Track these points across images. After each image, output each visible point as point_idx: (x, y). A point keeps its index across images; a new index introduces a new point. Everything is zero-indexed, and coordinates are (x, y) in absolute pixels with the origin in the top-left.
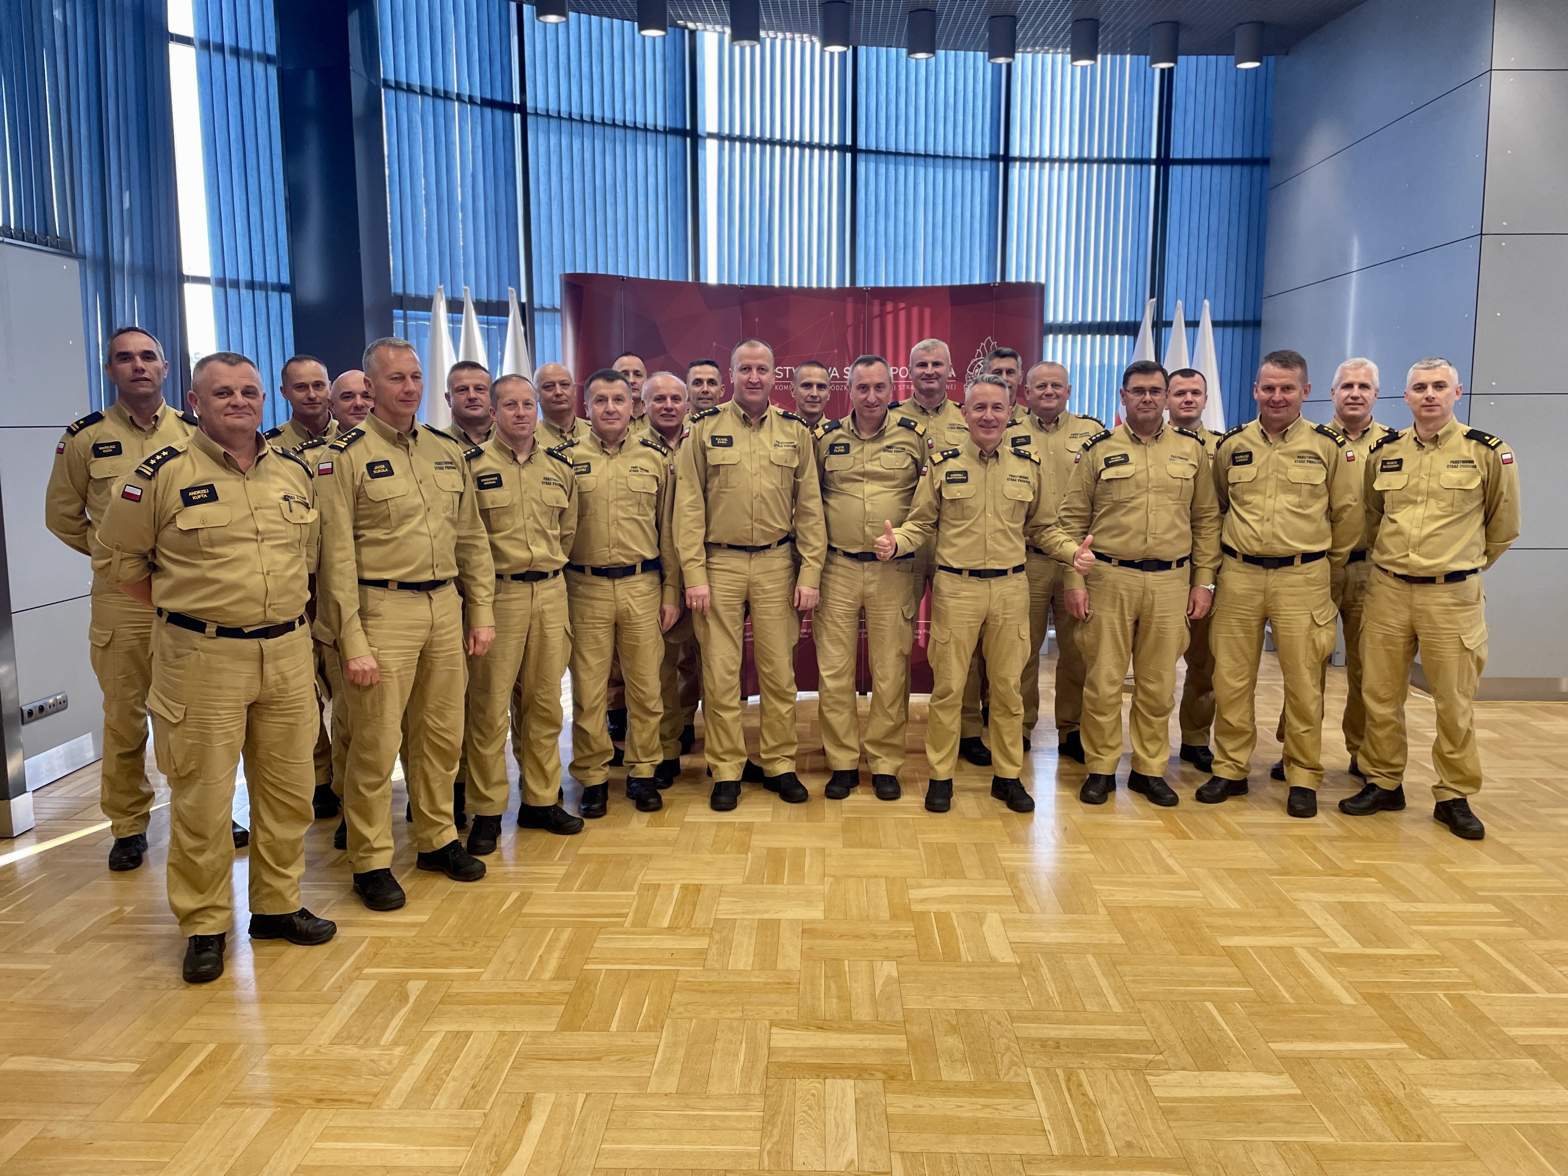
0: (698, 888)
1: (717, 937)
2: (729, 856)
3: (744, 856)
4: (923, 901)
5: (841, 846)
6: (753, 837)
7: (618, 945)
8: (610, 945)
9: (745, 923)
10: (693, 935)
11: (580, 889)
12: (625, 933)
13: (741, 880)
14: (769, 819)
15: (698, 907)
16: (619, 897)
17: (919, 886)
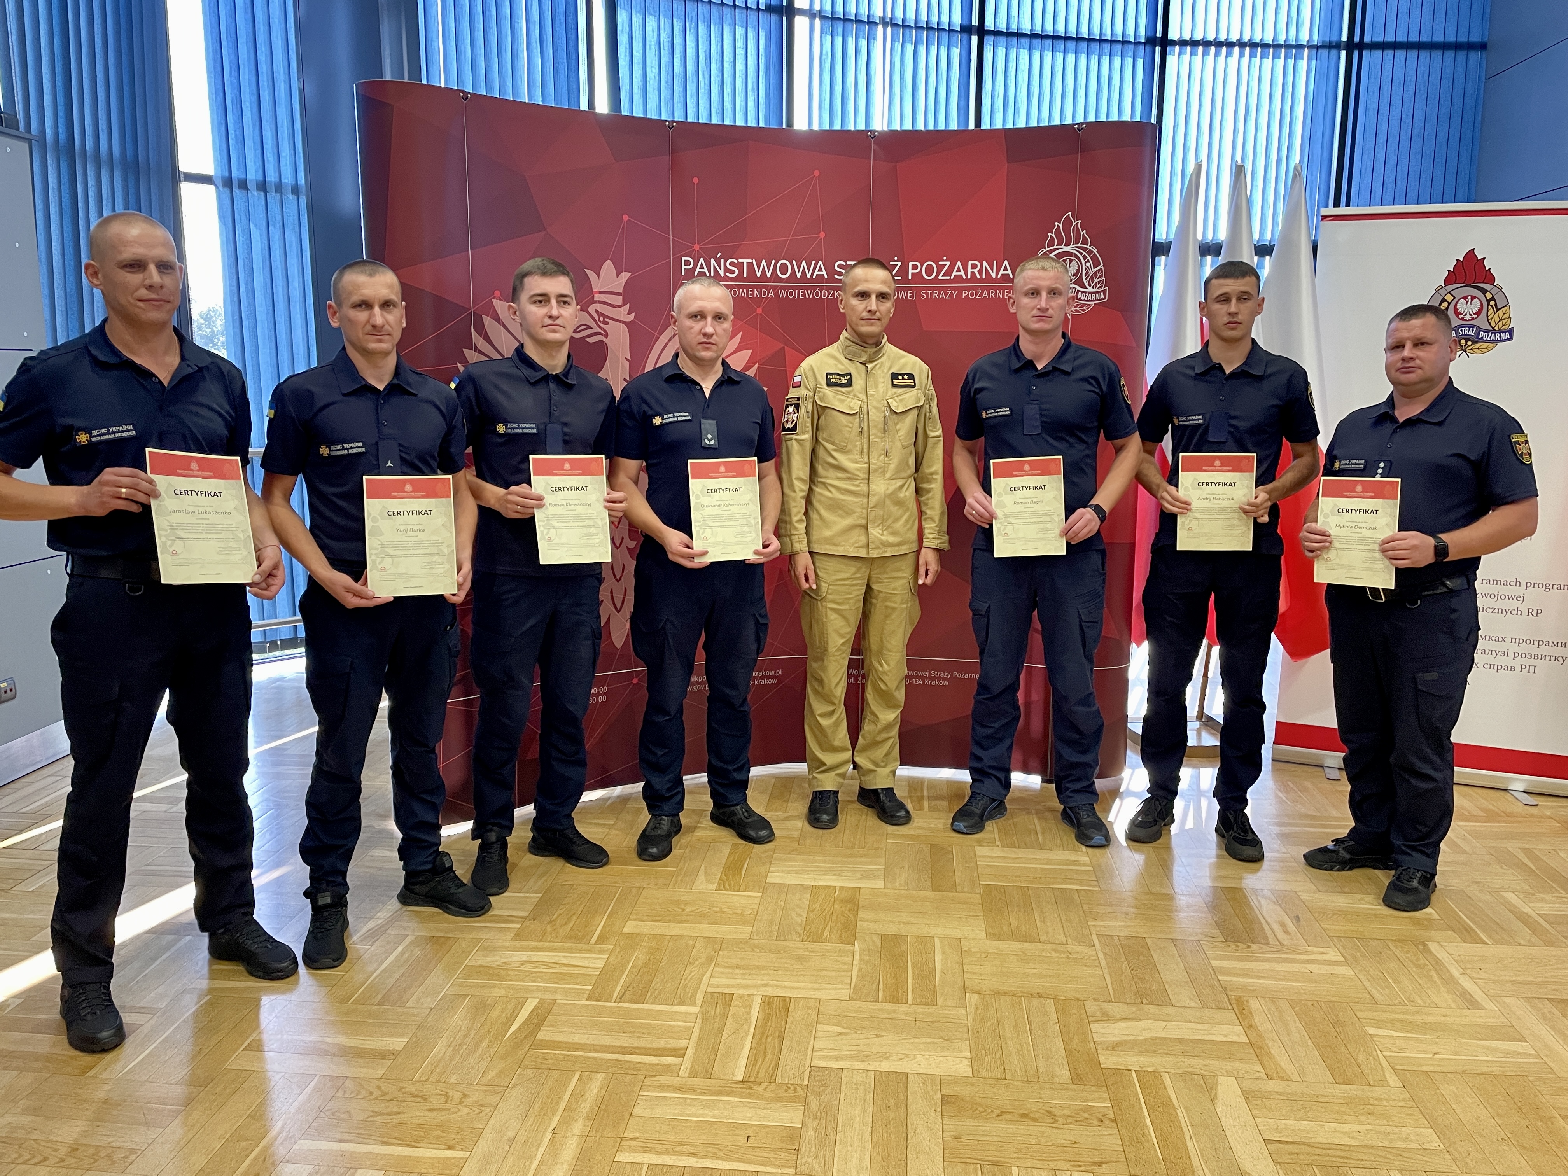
0: (786, 1004)
1: (814, 1104)
2: (829, 946)
3: (849, 947)
4: (1115, 1047)
5: (983, 935)
6: (861, 914)
7: (669, 1112)
8: (658, 1112)
9: (858, 1077)
10: (779, 1099)
11: (621, 999)
12: (679, 1089)
13: (845, 993)
14: (880, 884)
15: (786, 1042)
16: (673, 1016)
17: (1106, 1018)
